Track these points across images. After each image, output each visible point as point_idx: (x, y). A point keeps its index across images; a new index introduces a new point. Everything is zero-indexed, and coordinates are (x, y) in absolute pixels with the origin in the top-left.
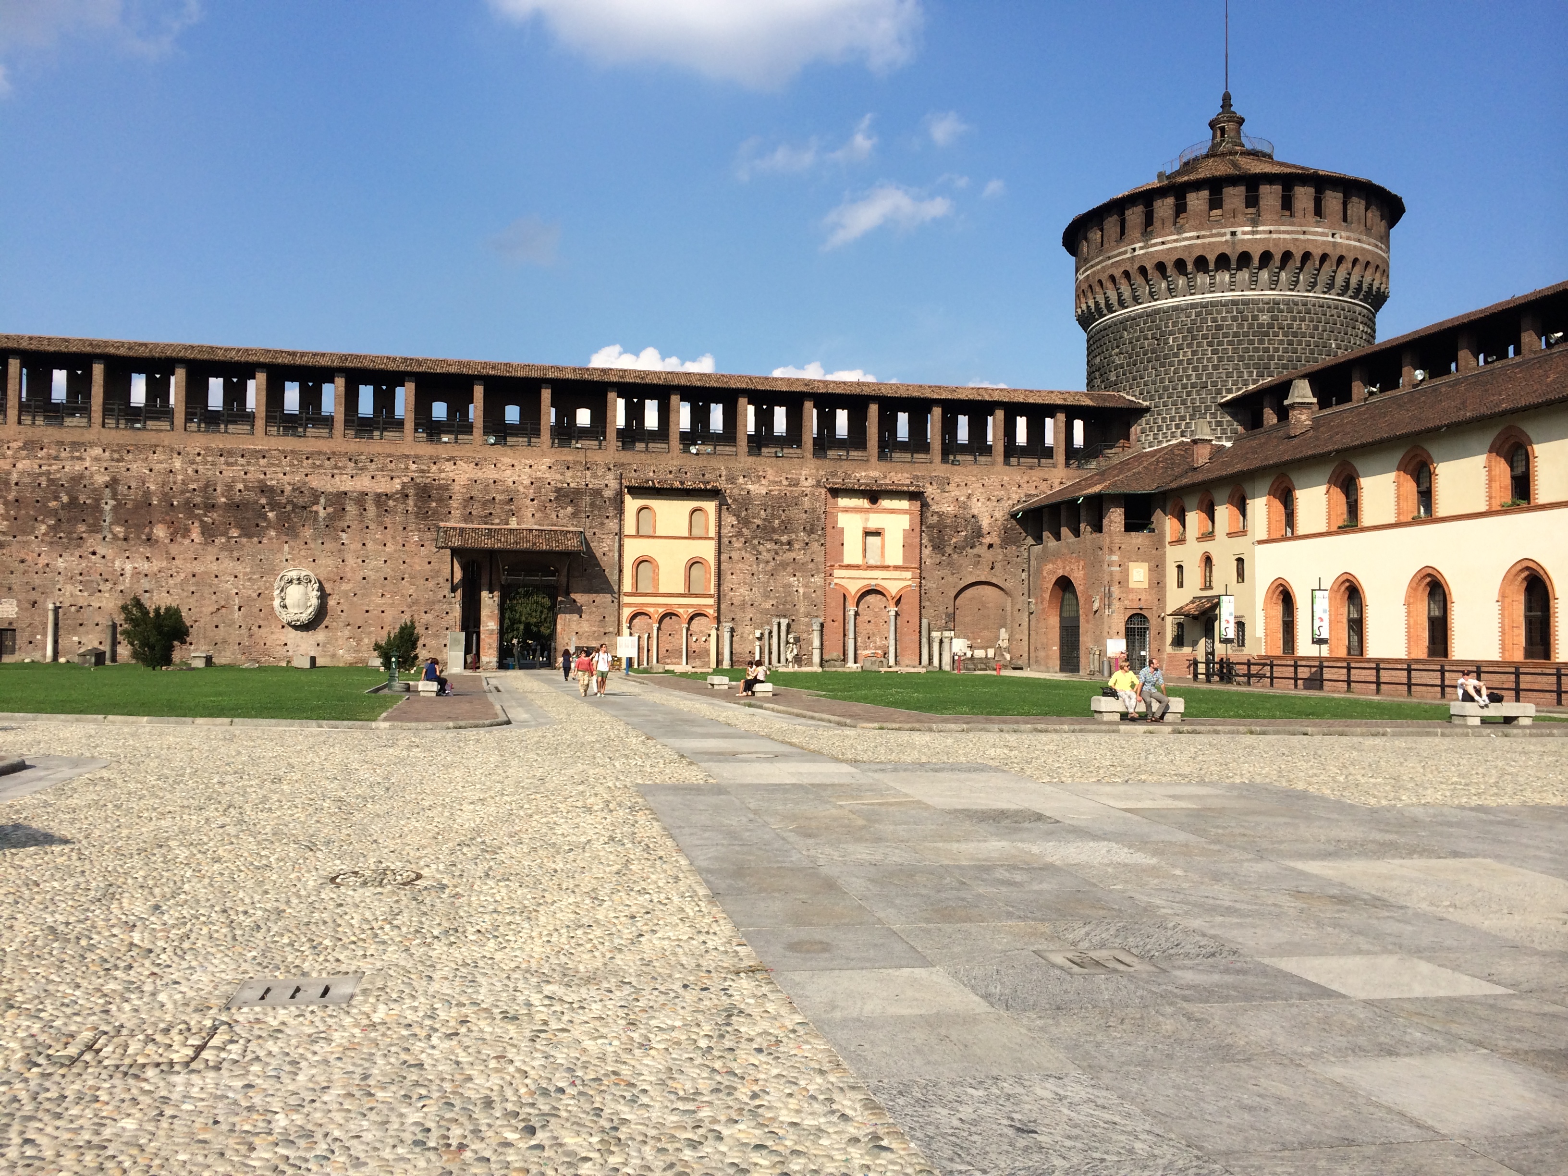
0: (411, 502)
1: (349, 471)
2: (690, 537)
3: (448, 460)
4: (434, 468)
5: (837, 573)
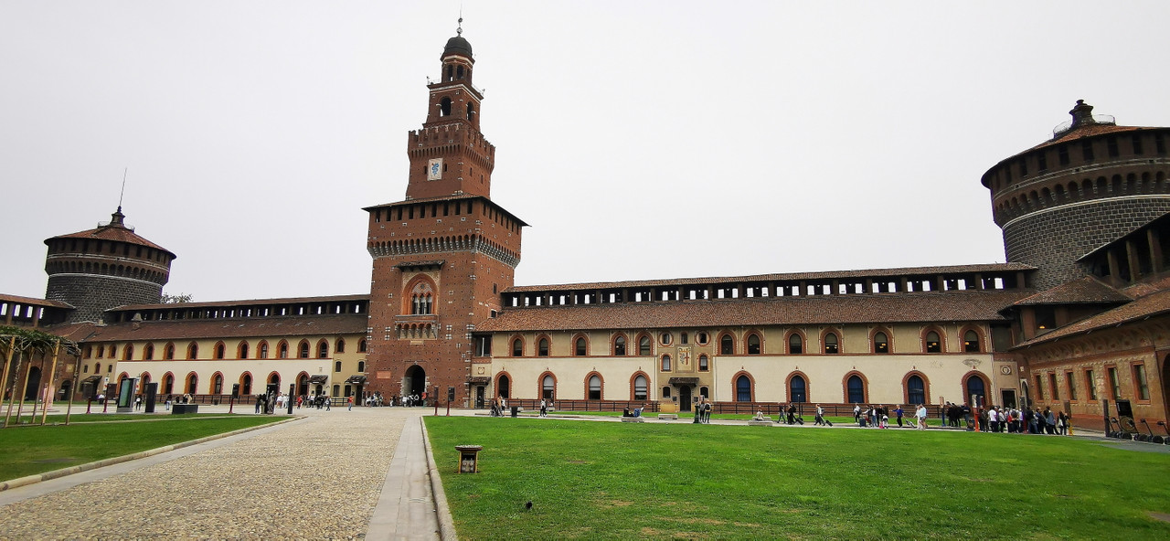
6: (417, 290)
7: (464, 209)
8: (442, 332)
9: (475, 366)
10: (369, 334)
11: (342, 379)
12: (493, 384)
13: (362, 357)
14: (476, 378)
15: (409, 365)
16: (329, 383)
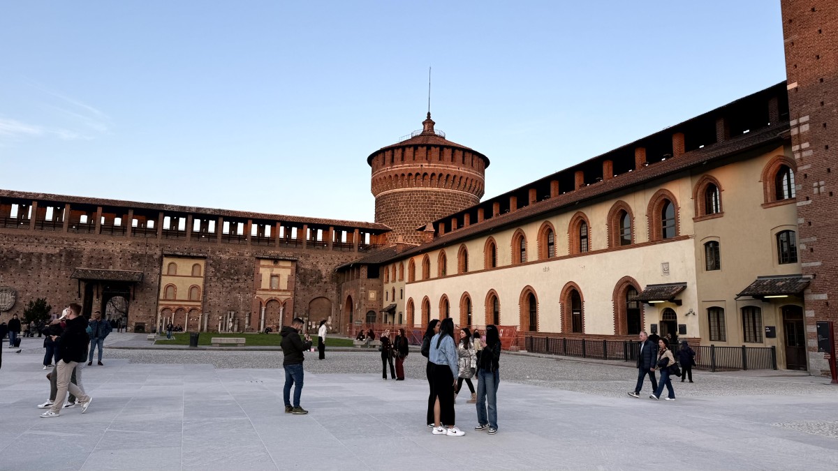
0: (63, 258)
1: (35, 244)
2: (192, 276)
3: (83, 240)
4: (75, 244)
5: (258, 292)
10: (801, 139)
16: (692, 300)
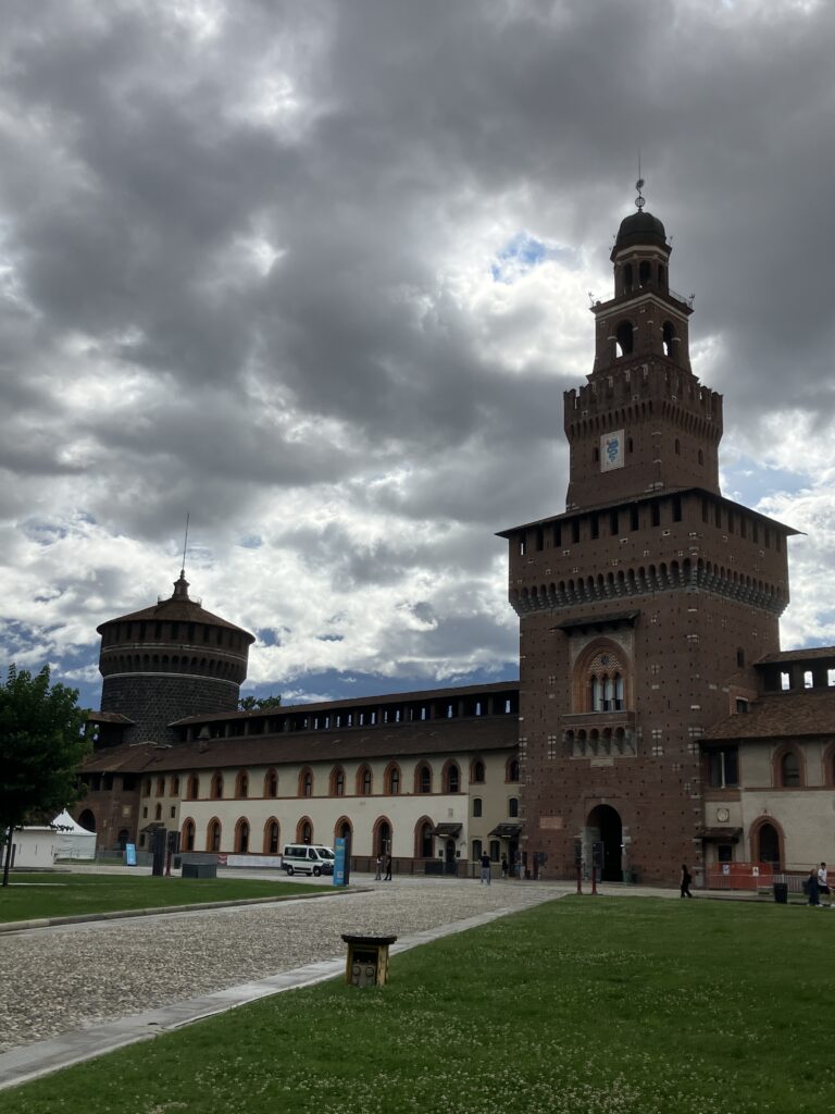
6: (597, 667)
7: (666, 513)
8: (644, 743)
9: (711, 807)
10: (523, 749)
11: (483, 829)
12: (747, 842)
13: (513, 790)
14: (714, 829)
15: (592, 805)
16: (465, 835)
